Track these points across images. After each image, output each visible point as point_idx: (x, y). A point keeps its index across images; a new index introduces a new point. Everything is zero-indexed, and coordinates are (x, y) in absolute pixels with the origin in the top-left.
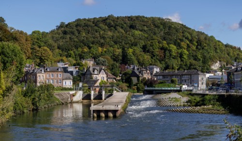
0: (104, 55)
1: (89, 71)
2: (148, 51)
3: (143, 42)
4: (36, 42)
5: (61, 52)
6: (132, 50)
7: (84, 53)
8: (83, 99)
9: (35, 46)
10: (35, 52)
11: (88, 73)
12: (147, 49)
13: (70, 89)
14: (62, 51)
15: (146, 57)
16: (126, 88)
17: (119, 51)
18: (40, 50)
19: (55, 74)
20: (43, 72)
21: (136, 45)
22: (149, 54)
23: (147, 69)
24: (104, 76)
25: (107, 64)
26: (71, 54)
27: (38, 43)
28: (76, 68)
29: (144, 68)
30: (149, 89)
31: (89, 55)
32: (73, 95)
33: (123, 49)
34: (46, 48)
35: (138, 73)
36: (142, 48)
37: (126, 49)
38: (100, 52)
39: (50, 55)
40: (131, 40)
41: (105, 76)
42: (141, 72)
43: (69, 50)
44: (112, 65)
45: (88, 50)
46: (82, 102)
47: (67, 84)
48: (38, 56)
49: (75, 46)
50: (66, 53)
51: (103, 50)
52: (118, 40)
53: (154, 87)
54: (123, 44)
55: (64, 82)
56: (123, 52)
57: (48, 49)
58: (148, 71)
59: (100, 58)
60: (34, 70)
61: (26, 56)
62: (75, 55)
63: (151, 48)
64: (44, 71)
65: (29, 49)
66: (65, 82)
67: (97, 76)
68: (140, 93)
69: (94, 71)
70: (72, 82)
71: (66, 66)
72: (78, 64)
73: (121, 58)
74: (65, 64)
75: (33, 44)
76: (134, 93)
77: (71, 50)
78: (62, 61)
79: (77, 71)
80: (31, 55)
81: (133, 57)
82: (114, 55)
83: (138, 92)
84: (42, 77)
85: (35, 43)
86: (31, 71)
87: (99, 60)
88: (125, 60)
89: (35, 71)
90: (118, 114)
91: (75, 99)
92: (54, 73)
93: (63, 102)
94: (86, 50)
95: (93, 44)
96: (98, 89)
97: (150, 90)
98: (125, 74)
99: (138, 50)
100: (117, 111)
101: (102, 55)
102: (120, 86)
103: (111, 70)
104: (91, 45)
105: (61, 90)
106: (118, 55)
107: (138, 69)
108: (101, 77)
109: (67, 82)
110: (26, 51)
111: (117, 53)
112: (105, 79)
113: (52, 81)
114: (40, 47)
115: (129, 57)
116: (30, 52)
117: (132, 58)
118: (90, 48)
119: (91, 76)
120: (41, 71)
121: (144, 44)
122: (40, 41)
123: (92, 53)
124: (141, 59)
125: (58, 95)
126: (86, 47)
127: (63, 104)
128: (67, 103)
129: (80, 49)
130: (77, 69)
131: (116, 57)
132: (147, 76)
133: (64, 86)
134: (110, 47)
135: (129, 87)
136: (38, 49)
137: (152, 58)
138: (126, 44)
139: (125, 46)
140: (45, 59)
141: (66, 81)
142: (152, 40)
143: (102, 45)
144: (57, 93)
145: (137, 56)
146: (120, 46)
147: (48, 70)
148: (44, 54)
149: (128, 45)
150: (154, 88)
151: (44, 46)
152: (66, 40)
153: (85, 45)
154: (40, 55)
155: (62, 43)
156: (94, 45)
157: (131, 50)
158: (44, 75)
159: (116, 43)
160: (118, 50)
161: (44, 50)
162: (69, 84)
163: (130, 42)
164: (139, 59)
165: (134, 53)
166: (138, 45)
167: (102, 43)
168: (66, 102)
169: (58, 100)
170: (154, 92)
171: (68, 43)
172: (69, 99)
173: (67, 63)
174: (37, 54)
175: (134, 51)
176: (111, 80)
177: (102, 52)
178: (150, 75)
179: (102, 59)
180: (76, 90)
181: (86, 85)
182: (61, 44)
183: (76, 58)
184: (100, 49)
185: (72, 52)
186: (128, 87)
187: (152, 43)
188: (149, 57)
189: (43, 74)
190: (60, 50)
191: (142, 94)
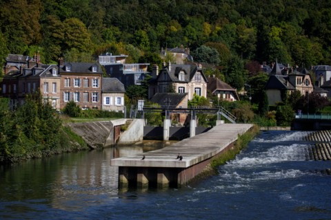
0: (215, 41)
1: (166, 73)
2: (317, 33)
3: (305, 12)
4: (55, 8)
5: (119, 33)
6: (280, 29)
7: (171, 35)
8: (144, 138)
9: (50, 17)
10: (51, 30)
11: (163, 78)
12: (314, 29)
13: (118, 115)
14: (122, 30)
15: (311, 45)
16: (252, 114)
17: (249, 32)
18: (63, 24)
19: (84, 80)
20: (55, 75)
21: (288, 19)
22: (317, 39)
23: (304, 72)
24: (201, 86)
25: (219, 60)
26: (141, 37)
27: (59, 9)
28: (141, 67)
29: (298, 70)
30: (304, 117)
31: (183, 39)
32: (122, 129)
33: (260, 28)
34: (76, 21)
35: (283, 81)
36: (303, 27)
37: (265, 27)
38: (207, 34)
39: (84, 38)
40: (277, 8)
41: (203, 86)
42: (291, 79)
43: (137, 28)
44: (229, 63)
45: (180, 28)
46: (141, 145)
47: (111, 103)
48: (57, 38)
49: (151, 20)
50: (130, 35)
51: (213, 29)
52: (249, 6)
53: (319, 114)
54: (260, 16)
55: (105, 99)
56: (258, 34)
57: (81, 24)
58: (307, 77)
59: (204, 47)
60: (33, 70)
61: (29, 37)
62: (151, 41)
63: (324, 25)
64: (59, 73)
65: (36, 22)
66: (108, 99)
67: (185, 85)
68: (284, 126)
69: (177, 75)
70: (123, 99)
71: (119, 62)
72: (150, 59)
73: (253, 47)
74: (118, 59)
75: (47, 11)
76: (269, 125)
77: (142, 29)
78: (113, 51)
79: (143, 74)
80: (39, 37)
81: (281, 46)
82: (238, 41)
83: (278, 125)
84: (52, 86)
85: (50, 8)
86: (27, 73)
87: (200, 51)
88: (263, 51)
89: (37, 72)
90: (183, 179)
91: (125, 137)
92: (81, 78)
93: (92, 144)
94: (175, 28)
95: (191, 15)
96: (183, 116)
97: (307, 120)
98: (254, 83)
99: (293, 29)
100: (181, 169)
101: (211, 40)
102: (237, 109)
103: (227, 73)
104: (188, 18)
105: (97, 116)
106: (248, 41)
107: (284, 72)
108: (193, 88)
109: (111, 99)
110: (29, 27)
111: (246, 37)
112: (204, 94)
113: (75, 96)
114: (62, 18)
115: (271, 46)
116: (38, 30)
117: (278, 47)
118: (184, 24)
119: (171, 86)
120: (51, 71)
121: (307, 16)
122: (64, 5)
123: (189, 37)
124: (301, 51)
125: (82, 127)
126: (177, 23)
127: (92, 149)
128: (101, 148)
129: (162, 27)
130: (146, 69)
131: (243, 46)
132: (303, 88)
133: (104, 108)
134: (231, 21)
135: (259, 112)
136: (58, 22)
137: (325, 47)
138: (267, 16)
139: (265, 20)
140: (73, 46)
141: (108, 95)
142: (326, 7)
143: (212, 19)
144: (80, 124)
145: (291, 44)
146: (253, 20)
147: (68, 70)
148: (71, 33)
149: (270, 18)
150: (316, 117)
151: (72, 16)
152: (132, 6)
153: (174, 18)
154: (62, 36)
155: (123, 12)
156: (194, 19)
157: (276, 31)
158: (58, 82)
159: (243, 13)
160: (248, 30)
161: (71, 26)
162: (115, 102)
163: (275, 13)
164: (295, 50)
165: (283, 37)
166: (295, 19)
167: (213, 14)
168: (100, 145)
169: (79, 139)
170: (317, 124)
171: (136, 12)
172: (109, 138)
173: (123, 55)
174: (55, 35)
175: (284, 33)
176: (224, 96)
177: (211, 35)
178: (311, 85)
179: (208, 48)
180: (128, 117)
181: (156, 105)
182: (119, 14)
183: (151, 45)
184: (208, 26)
185: (143, 33)
186: (255, 111)
187: (326, 13)
188: (318, 46)
189: (55, 78)
190: (117, 29)
191: (289, 128)
